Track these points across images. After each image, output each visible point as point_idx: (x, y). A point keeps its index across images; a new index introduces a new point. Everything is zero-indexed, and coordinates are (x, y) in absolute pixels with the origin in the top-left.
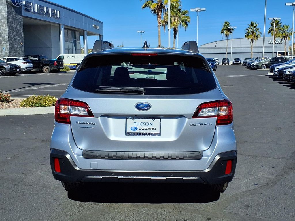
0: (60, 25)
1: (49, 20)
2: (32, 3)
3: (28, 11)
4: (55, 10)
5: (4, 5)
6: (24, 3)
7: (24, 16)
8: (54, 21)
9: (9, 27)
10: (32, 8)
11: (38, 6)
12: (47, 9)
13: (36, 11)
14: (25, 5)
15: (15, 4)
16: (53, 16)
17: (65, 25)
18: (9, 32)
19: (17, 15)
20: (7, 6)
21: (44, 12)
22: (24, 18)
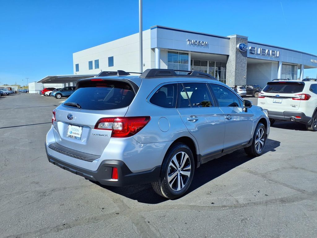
0: (279, 62)
1: (269, 59)
2: (256, 48)
3: (253, 53)
4: (275, 51)
5: (234, 51)
6: (250, 48)
7: (248, 58)
8: (274, 60)
9: (236, 66)
10: (256, 52)
11: (261, 49)
12: (269, 51)
13: (259, 53)
14: (251, 50)
15: (242, 50)
16: (273, 55)
17: (282, 62)
18: (236, 69)
19: (243, 57)
20: (236, 52)
21: (265, 54)
22: (248, 59)
